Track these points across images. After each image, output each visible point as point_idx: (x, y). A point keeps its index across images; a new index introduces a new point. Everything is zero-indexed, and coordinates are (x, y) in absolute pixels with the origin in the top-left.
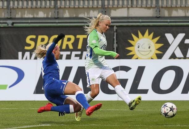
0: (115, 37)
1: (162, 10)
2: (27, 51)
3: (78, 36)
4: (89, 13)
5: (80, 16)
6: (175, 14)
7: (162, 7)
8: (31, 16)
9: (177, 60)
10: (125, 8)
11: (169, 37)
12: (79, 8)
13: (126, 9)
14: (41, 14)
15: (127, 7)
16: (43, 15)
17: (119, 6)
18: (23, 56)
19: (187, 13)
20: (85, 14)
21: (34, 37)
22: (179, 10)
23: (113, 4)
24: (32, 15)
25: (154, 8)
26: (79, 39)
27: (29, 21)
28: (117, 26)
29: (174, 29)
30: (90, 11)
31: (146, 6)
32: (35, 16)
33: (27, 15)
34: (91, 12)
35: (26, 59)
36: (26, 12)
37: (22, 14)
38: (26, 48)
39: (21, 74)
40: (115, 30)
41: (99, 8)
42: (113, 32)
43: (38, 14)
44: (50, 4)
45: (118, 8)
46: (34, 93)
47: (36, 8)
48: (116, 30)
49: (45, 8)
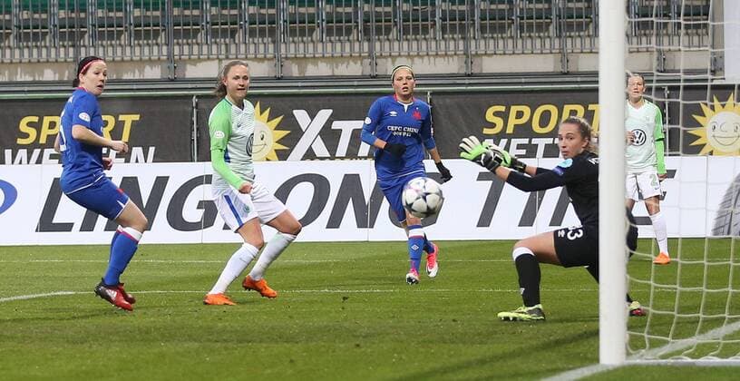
0: (195, 119)
1: (286, 63)
2: (23, 147)
3: (121, 118)
4: (143, 70)
5: (126, 77)
6: (311, 70)
7: (287, 58)
8: (29, 78)
9: (317, 162)
10: (213, 59)
11: (301, 116)
12: (123, 60)
13: (217, 61)
14: (49, 75)
15: (218, 58)
16: (52, 76)
17: (201, 57)
18: (14, 157)
19: (335, 70)
20: (134, 73)
21: (35, 119)
22: (319, 62)
23: (191, 53)
24: (31, 76)
25: (269, 59)
26: (123, 122)
27: (26, 89)
28: (198, 97)
29: (311, 101)
30: (144, 67)
31: (256, 55)
32: (37, 79)
33: (21, 77)
34: (148, 69)
35: (20, 163)
36: (19, 70)
37: (10, 75)
38: (20, 141)
39: (11, 194)
40: (194, 105)
41: (163, 61)
42: (190, 109)
43: (42, 74)
44: (67, 54)
45: (199, 60)
46: (37, 231)
47: (39, 61)
48: (197, 104)
49: (57, 61)
